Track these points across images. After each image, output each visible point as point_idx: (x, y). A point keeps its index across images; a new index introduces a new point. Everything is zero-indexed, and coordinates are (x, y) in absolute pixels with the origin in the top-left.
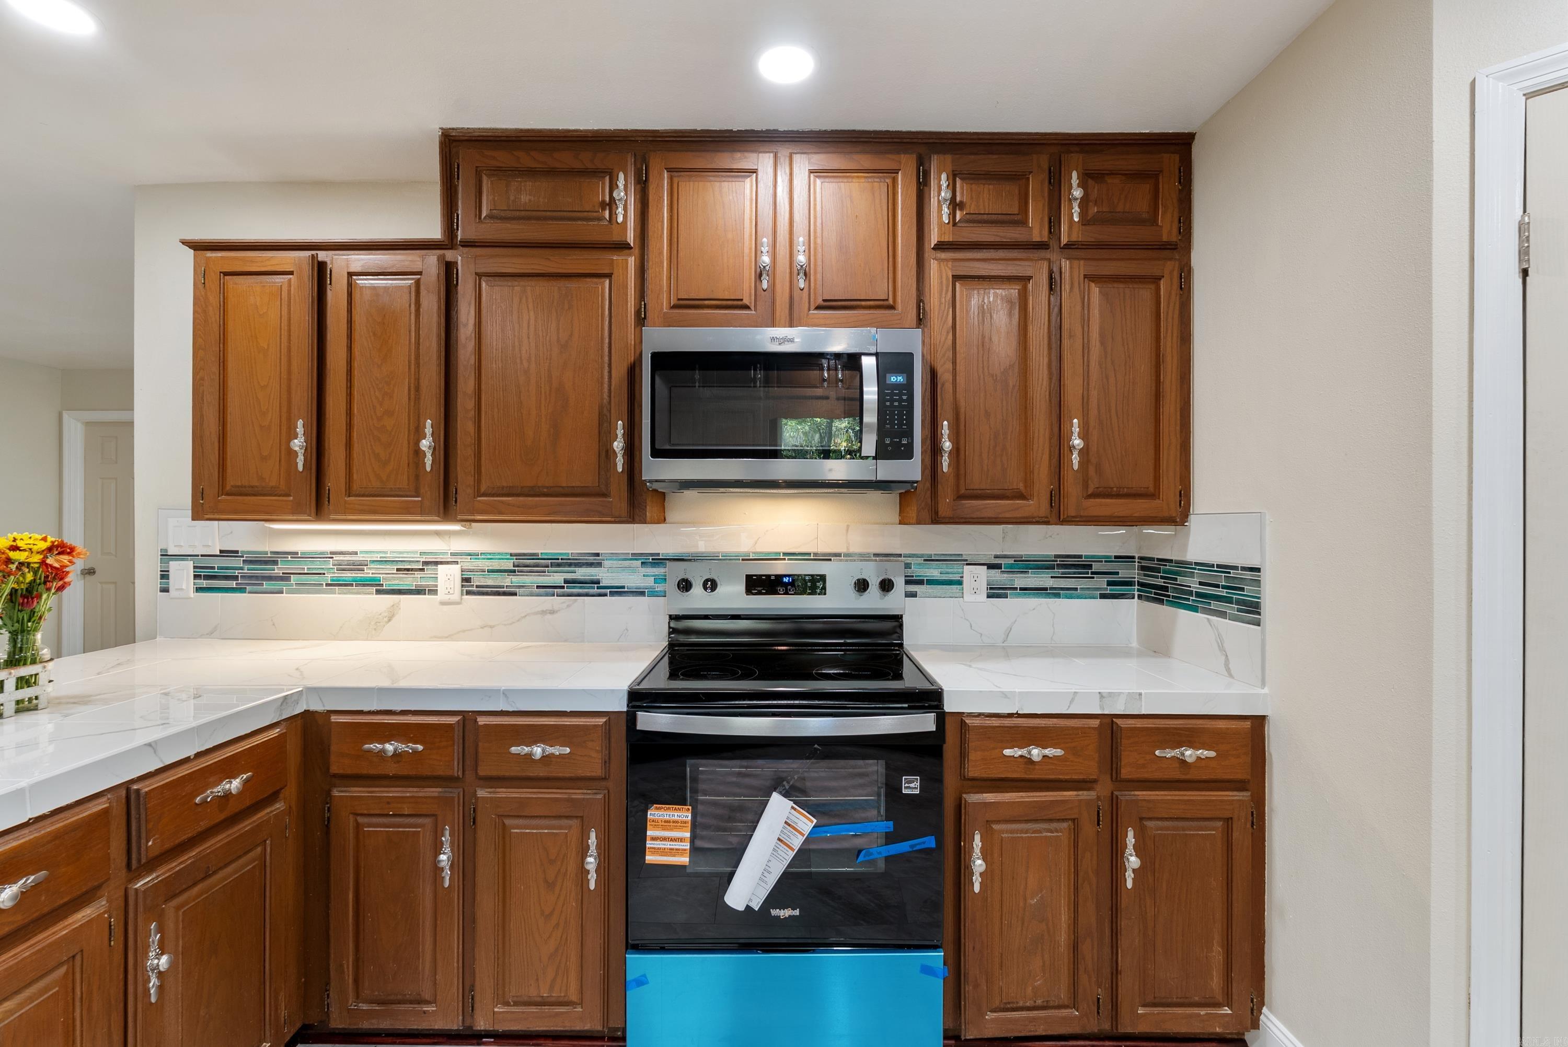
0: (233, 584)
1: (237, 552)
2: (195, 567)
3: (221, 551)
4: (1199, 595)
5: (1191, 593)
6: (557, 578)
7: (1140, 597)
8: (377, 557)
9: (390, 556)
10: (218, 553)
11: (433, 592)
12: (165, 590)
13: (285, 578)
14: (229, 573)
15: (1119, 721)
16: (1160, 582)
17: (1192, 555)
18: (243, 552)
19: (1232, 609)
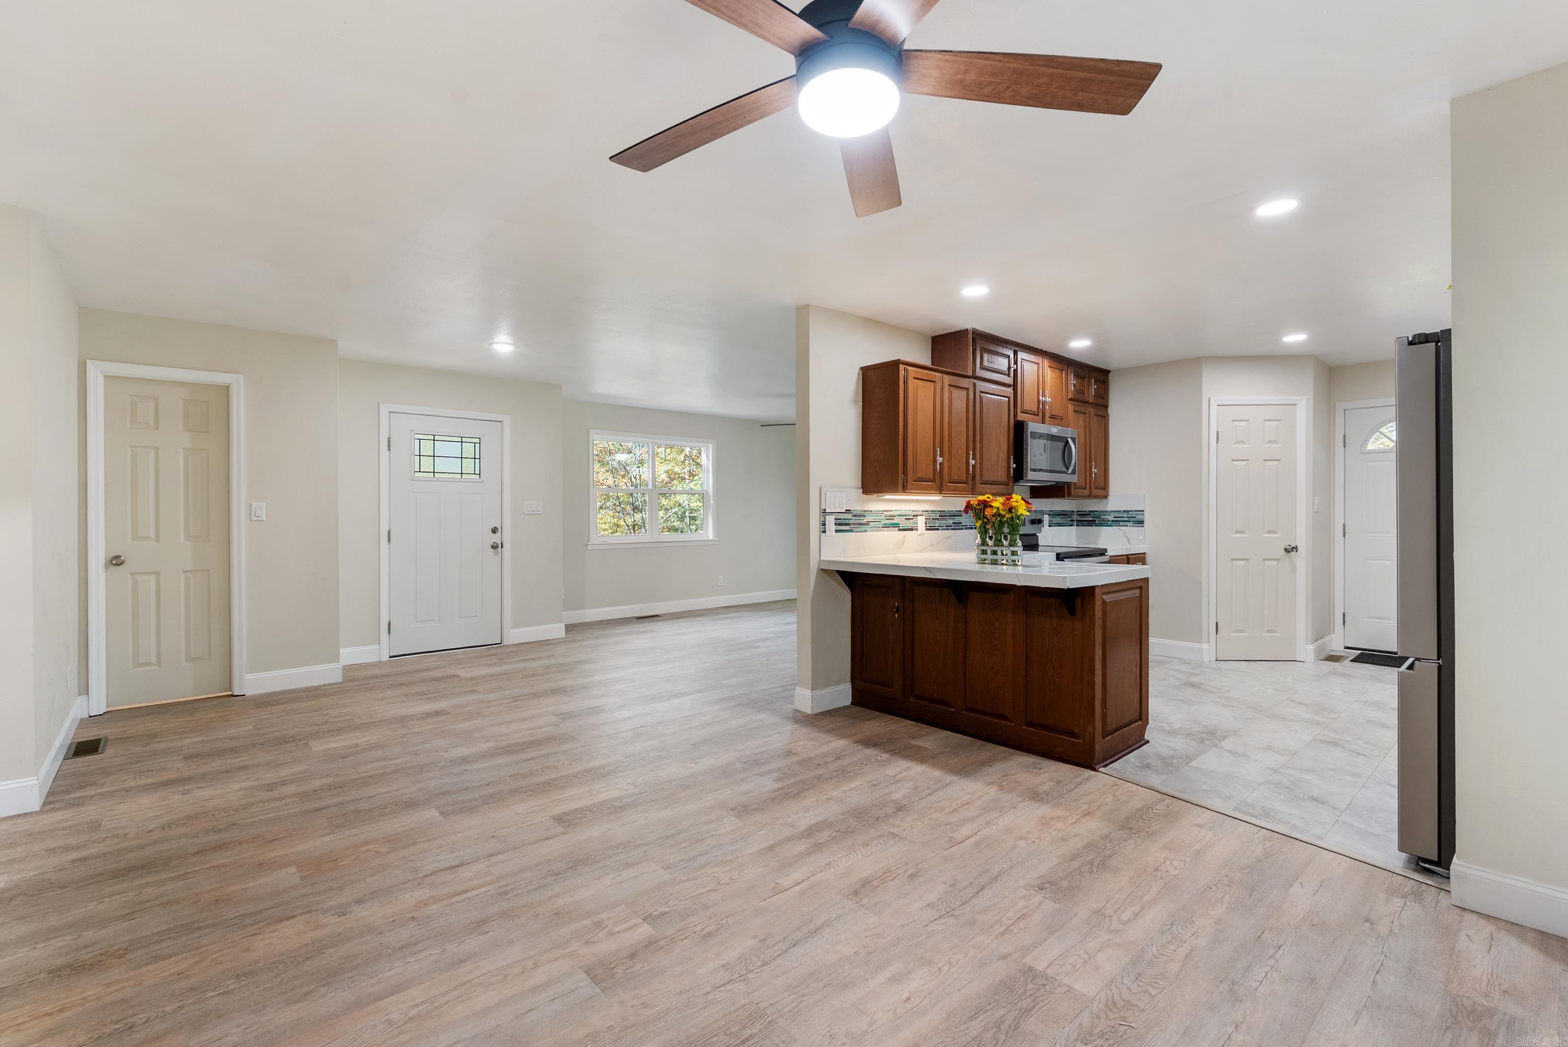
0: (847, 528)
1: (850, 510)
2: (835, 519)
3: (846, 510)
4: (1112, 521)
5: (1109, 521)
6: (950, 522)
7: (1077, 525)
8: (899, 513)
9: (903, 512)
10: (844, 511)
11: (917, 530)
12: (824, 532)
13: (867, 524)
14: (847, 522)
15: (1129, 556)
16: (1092, 519)
17: (1109, 508)
18: (854, 511)
19: (1131, 524)
